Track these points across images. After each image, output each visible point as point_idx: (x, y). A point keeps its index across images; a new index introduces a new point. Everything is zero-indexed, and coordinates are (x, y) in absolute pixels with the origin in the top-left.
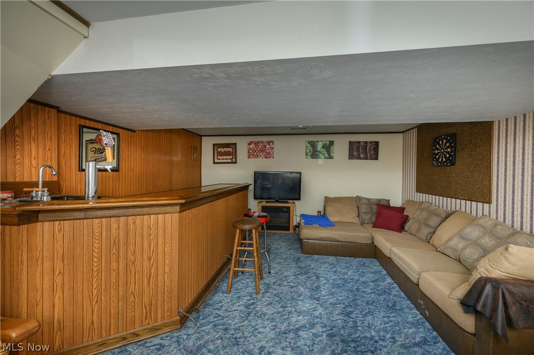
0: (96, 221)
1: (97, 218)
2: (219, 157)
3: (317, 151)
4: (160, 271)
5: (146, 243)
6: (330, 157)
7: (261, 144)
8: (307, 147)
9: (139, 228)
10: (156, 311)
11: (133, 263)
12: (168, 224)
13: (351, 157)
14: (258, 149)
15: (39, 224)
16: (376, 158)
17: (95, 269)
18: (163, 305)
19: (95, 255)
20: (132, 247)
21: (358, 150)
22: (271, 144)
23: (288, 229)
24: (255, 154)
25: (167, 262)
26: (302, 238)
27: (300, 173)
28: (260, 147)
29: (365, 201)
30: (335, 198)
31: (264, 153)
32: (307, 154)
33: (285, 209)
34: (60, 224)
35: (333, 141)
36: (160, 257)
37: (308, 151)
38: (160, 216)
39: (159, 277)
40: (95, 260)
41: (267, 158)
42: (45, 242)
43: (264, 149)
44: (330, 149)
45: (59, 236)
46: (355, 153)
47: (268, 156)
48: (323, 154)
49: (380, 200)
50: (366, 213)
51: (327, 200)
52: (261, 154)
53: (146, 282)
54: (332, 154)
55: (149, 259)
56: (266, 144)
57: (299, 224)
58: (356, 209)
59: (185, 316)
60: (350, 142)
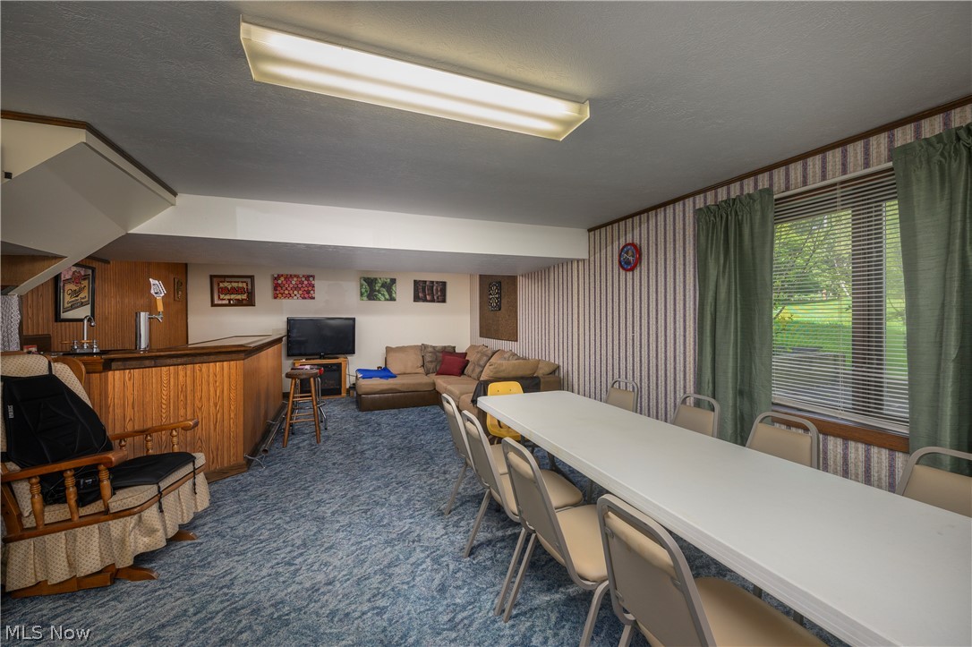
0: (164, 369)
1: (165, 366)
2: (222, 296)
3: (375, 291)
4: (226, 417)
5: (212, 389)
6: (392, 299)
7: (295, 279)
8: (361, 285)
9: (205, 376)
10: (223, 455)
11: (200, 409)
12: (233, 371)
13: (417, 299)
14: (291, 286)
15: (110, 373)
16: (444, 301)
17: (164, 416)
18: (229, 450)
19: (164, 402)
20: (199, 394)
21: (424, 291)
22: (311, 279)
23: (338, 392)
24: (287, 292)
25: (232, 408)
26: (360, 393)
27: (354, 319)
28: (294, 282)
29: (430, 349)
30: (397, 348)
31: (301, 292)
32: (362, 294)
33: (334, 367)
34: (130, 372)
35: (395, 280)
36: (226, 403)
37: (363, 290)
38: (225, 363)
39: (226, 422)
40: (164, 406)
41: (304, 298)
42: (116, 390)
43: (300, 286)
44: (391, 288)
45: (129, 384)
46: (421, 295)
47: (306, 296)
48: (383, 295)
49: (445, 347)
50: (431, 362)
51: (388, 350)
52: (296, 292)
53: (212, 427)
54: (394, 295)
55: (216, 405)
56: (303, 279)
57: (354, 384)
58: (421, 358)
59: (249, 460)
60: (415, 281)
